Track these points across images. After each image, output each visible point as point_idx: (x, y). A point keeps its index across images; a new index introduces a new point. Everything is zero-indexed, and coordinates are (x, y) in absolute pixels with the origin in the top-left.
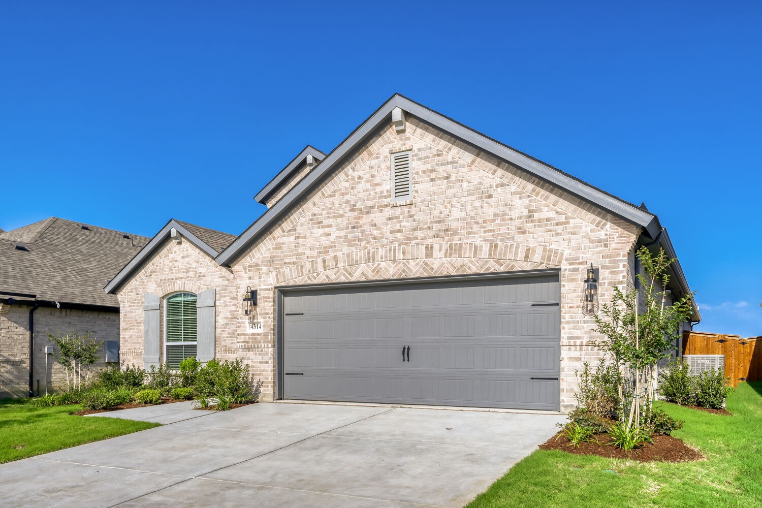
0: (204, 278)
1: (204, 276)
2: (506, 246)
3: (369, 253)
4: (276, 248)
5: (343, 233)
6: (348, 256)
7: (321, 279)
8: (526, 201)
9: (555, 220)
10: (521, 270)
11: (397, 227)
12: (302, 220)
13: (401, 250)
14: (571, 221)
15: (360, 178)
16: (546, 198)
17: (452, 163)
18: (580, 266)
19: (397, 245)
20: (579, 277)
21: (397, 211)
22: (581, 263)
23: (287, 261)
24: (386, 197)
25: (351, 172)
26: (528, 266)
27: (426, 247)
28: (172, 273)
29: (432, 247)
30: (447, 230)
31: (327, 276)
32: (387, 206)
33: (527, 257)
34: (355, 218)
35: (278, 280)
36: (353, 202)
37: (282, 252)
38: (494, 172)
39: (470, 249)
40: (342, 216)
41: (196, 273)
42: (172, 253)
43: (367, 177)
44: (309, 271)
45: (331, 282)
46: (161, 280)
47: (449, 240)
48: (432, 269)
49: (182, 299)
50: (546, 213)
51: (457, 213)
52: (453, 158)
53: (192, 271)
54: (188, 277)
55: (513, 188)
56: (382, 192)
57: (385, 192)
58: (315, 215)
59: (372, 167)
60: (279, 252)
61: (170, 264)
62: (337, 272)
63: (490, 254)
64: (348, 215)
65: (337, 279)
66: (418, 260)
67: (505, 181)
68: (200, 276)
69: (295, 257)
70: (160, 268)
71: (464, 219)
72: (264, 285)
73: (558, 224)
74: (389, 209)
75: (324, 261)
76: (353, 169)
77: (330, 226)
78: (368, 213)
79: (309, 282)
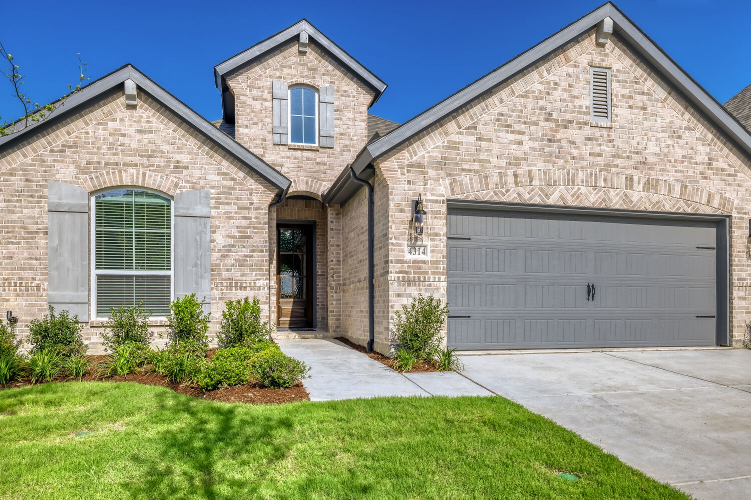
0: (185, 172)
1: (187, 168)
2: (693, 189)
3: (568, 174)
4: (449, 148)
5: (537, 145)
6: (545, 173)
7: (511, 197)
8: (707, 149)
9: (727, 171)
10: (703, 213)
11: (597, 150)
12: (486, 117)
13: (603, 176)
14: (739, 174)
15: (556, 84)
16: (721, 150)
17: (648, 94)
18: (745, 216)
19: (598, 170)
20: (744, 225)
21: (597, 133)
22: (745, 213)
23: (466, 167)
24: (586, 114)
25: (545, 74)
26: (708, 210)
27: (626, 178)
28: (115, 154)
29: (631, 179)
30: (644, 163)
31: (519, 195)
32: (585, 124)
33: (709, 201)
34: (552, 130)
35: (452, 190)
36: (548, 110)
37: (458, 154)
38: (683, 115)
39: (665, 187)
40: (536, 124)
41: (168, 161)
42: (114, 120)
43: (564, 84)
44: (496, 185)
45: (523, 202)
46: (89, 163)
47: (647, 174)
48: (631, 202)
49: (133, 199)
50: (722, 164)
51: (652, 148)
52: (648, 90)
53: (161, 157)
54: (152, 165)
55: (698, 135)
56: (581, 107)
57: (584, 108)
58: (502, 115)
59: (569, 75)
60: (453, 154)
61: (111, 139)
62: (532, 190)
63: (681, 194)
64: (543, 124)
65: (531, 200)
66: (618, 190)
67: (692, 125)
68: (177, 167)
69: (476, 164)
70: (85, 142)
71: (659, 155)
72: (432, 195)
73: (729, 175)
74: (587, 127)
75: (515, 175)
76: (549, 72)
77: (522, 133)
78: (565, 127)
79: (496, 199)
